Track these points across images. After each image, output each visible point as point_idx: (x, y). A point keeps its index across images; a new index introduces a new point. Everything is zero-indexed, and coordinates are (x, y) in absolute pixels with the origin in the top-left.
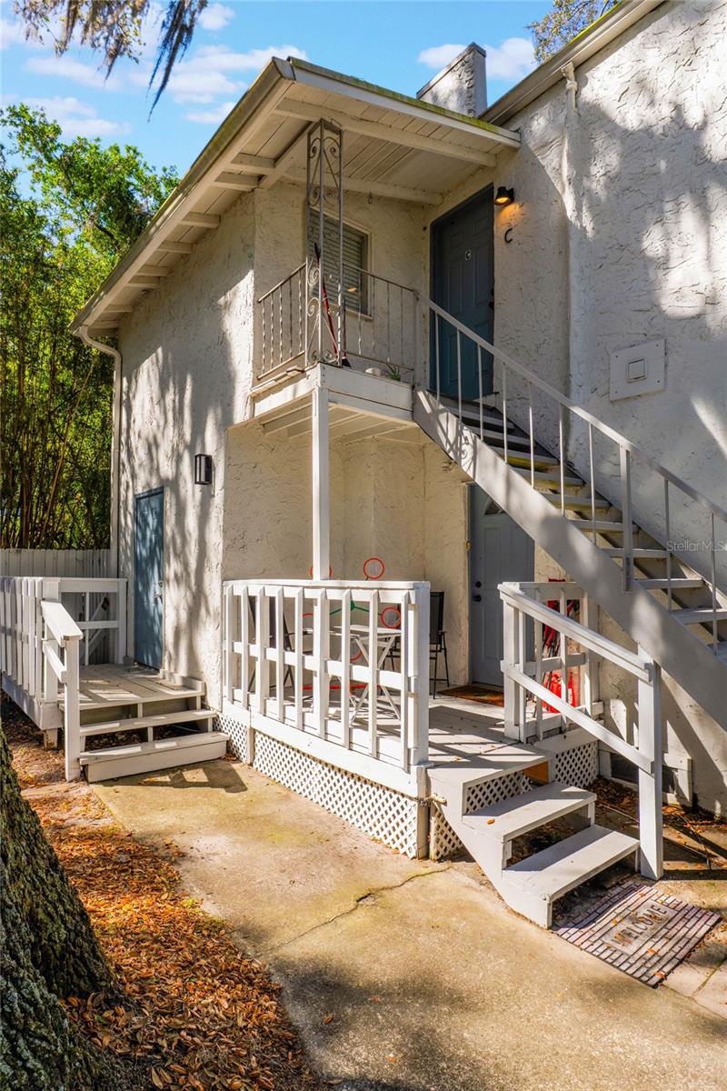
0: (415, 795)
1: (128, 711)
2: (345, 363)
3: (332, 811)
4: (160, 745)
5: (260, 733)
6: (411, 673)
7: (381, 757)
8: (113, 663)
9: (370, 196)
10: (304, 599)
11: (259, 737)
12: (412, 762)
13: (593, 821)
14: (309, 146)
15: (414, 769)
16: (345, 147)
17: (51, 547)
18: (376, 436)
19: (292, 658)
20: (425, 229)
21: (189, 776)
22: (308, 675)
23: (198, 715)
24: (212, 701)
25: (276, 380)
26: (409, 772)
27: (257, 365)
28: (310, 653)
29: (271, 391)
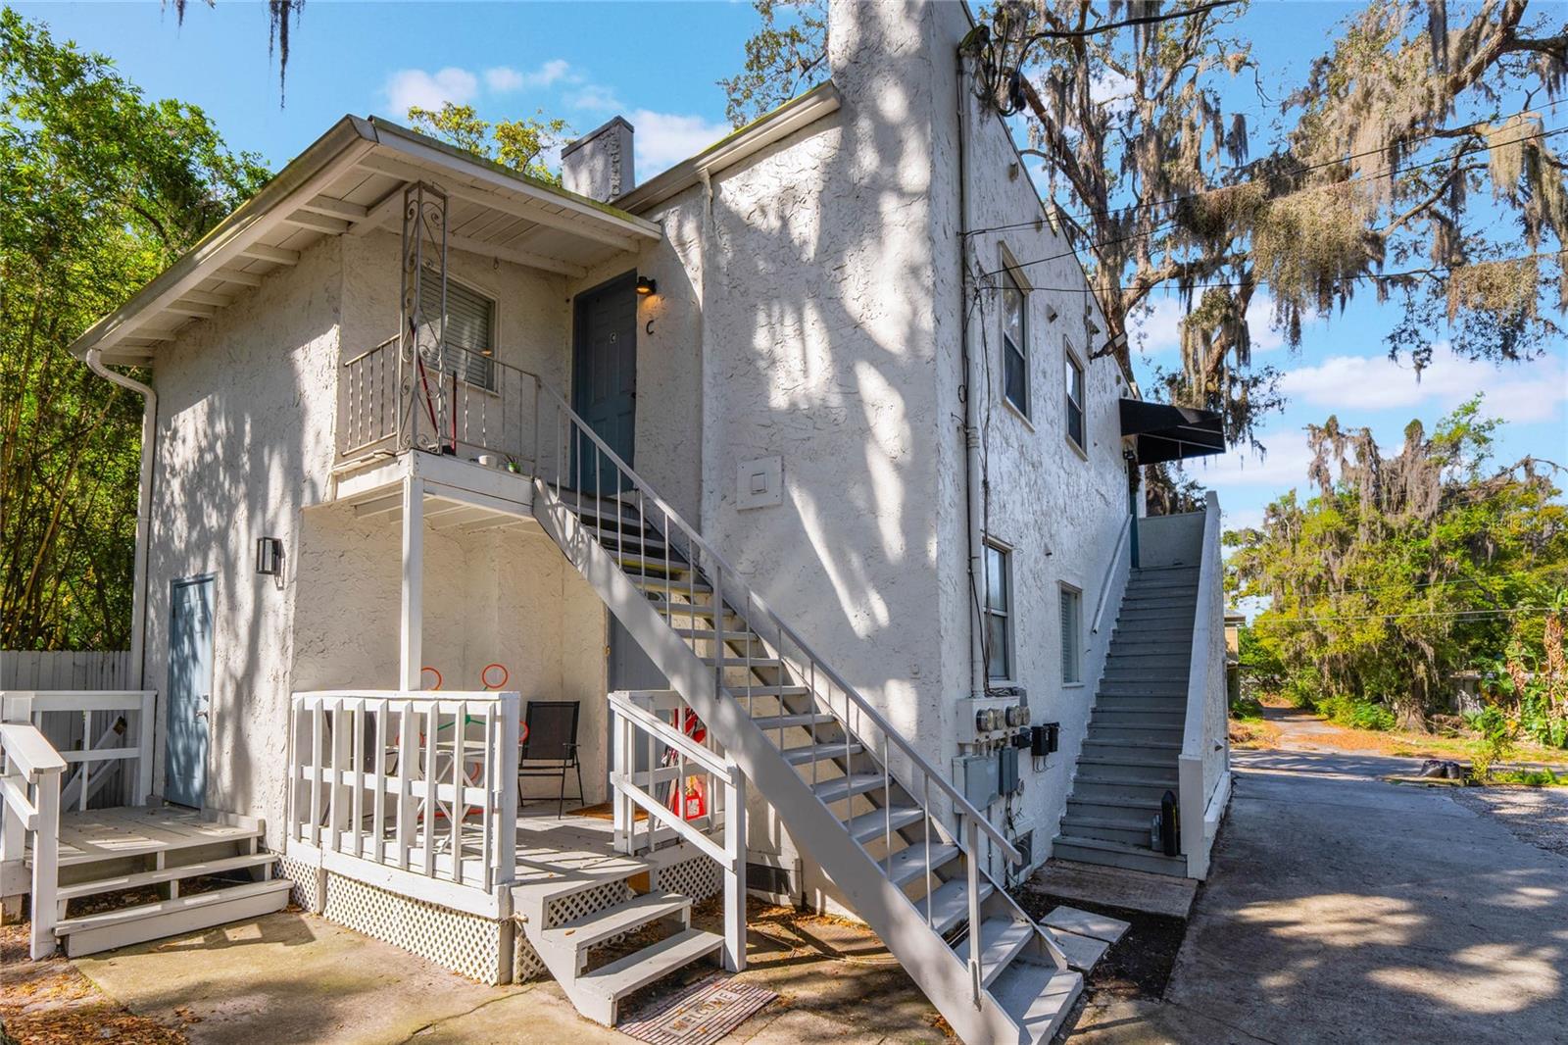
0: (496, 916)
1: (143, 862)
2: (448, 451)
3: (414, 951)
4: (190, 901)
5: (334, 873)
6: (497, 788)
7: (465, 881)
8: (130, 805)
9: (496, 261)
10: (388, 713)
11: (332, 878)
12: (494, 882)
13: (688, 925)
14: (406, 206)
15: (495, 889)
16: (450, 214)
17: (31, 647)
18: (502, 527)
19: (372, 781)
20: (568, 301)
21: (231, 934)
22: (390, 801)
23: (253, 860)
24: (274, 842)
25: (362, 461)
26: (491, 893)
27: (341, 439)
28: (393, 773)
29: (357, 471)
